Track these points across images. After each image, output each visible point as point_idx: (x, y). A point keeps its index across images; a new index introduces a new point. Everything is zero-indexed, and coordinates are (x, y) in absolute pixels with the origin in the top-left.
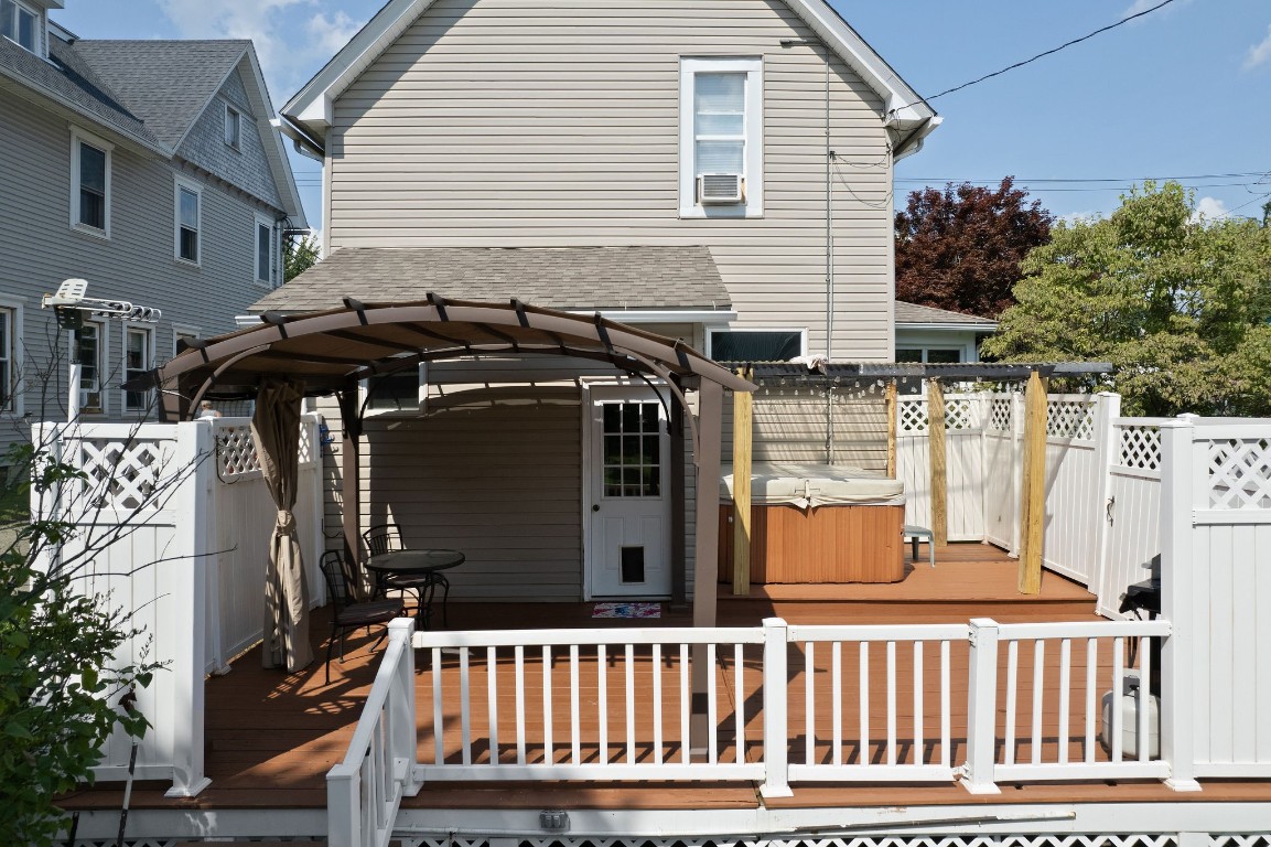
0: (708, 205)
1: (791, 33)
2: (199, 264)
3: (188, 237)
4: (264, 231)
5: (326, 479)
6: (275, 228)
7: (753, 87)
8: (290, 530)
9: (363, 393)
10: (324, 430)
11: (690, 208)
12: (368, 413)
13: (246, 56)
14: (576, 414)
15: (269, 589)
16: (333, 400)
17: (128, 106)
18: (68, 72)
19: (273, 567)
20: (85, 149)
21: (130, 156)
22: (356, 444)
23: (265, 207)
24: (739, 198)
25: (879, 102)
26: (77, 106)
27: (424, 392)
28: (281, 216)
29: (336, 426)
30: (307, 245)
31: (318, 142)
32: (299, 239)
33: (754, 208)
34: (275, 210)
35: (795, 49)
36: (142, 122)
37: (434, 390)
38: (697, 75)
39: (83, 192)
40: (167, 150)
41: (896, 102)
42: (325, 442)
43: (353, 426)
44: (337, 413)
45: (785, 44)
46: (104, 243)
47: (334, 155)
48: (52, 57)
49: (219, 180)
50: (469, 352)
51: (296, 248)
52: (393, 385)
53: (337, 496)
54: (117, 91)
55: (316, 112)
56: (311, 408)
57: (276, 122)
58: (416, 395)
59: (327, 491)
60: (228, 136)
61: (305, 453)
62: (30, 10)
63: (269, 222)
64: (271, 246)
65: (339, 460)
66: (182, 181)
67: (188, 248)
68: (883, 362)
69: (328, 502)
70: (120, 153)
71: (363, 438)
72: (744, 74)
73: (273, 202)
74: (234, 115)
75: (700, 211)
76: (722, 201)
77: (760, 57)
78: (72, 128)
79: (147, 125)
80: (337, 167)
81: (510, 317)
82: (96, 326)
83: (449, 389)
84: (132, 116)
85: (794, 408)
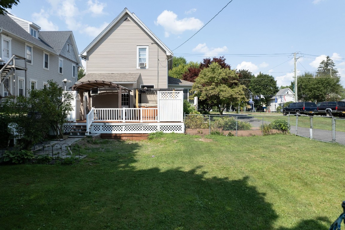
0: (141, 67)
1: (153, 42)
2: (63, 74)
3: (61, 69)
4: (74, 67)
5: (86, 103)
6: (76, 66)
7: (147, 50)
8: (82, 105)
9: (91, 92)
10: (86, 97)
11: (138, 68)
12: (92, 95)
13: (71, 34)
14: (117, 95)
15: (80, 111)
16: (87, 93)
17: (50, 45)
18: (42, 41)
19: (81, 109)
20: (46, 55)
21: (52, 55)
22: (90, 99)
23: (74, 62)
24: (145, 66)
25: (165, 52)
26: (45, 48)
27: (99, 92)
28: (77, 64)
29: (88, 96)
30: (82, 69)
31: (85, 58)
32: (80, 68)
33: (147, 68)
34: (76, 63)
35: (153, 44)
36: (53, 48)
37: (100, 92)
38: (139, 48)
39: (45, 62)
40: (58, 54)
41: (167, 52)
42: (86, 98)
43: (90, 96)
44: (88, 95)
45: (152, 44)
46: (48, 71)
47: (87, 60)
48: (39, 38)
49: (66, 58)
50: (104, 87)
51: (80, 70)
52: (95, 91)
53: (88, 105)
54: (48, 42)
55: (85, 54)
56: (84, 94)
57: (79, 56)
58: (98, 93)
59: (86, 104)
60: (67, 49)
61: (84, 99)
62: (36, 30)
63: (75, 65)
64: (75, 70)
65: (88, 101)
66: (60, 59)
67: (61, 71)
68: (165, 88)
69: (87, 106)
70: (51, 55)
71: (91, 98)
72: (146, 48)
73: (75, 61)
74: (69, 45)
75: (139, 68)
76: (143, 66)
77: (148, 46)
78: (44, 51)
79: (54, 49)
80: (88, 62)
81: (109, 83)
82: (46, 85)
83: (102, 92)
84: (51, 47)
85: (153, 96)
